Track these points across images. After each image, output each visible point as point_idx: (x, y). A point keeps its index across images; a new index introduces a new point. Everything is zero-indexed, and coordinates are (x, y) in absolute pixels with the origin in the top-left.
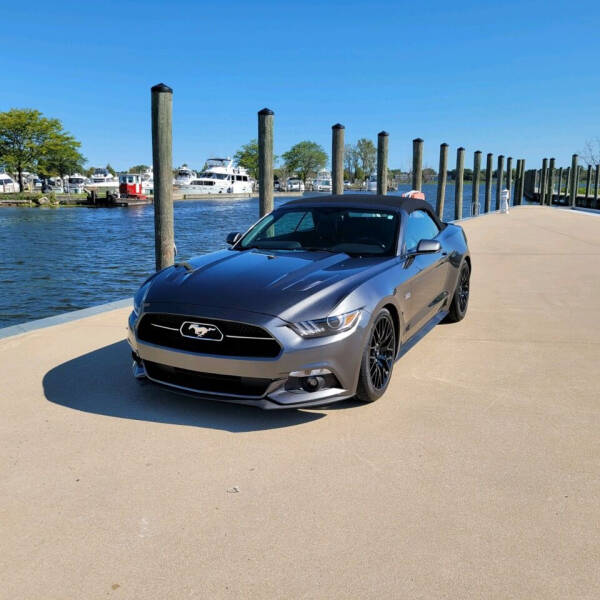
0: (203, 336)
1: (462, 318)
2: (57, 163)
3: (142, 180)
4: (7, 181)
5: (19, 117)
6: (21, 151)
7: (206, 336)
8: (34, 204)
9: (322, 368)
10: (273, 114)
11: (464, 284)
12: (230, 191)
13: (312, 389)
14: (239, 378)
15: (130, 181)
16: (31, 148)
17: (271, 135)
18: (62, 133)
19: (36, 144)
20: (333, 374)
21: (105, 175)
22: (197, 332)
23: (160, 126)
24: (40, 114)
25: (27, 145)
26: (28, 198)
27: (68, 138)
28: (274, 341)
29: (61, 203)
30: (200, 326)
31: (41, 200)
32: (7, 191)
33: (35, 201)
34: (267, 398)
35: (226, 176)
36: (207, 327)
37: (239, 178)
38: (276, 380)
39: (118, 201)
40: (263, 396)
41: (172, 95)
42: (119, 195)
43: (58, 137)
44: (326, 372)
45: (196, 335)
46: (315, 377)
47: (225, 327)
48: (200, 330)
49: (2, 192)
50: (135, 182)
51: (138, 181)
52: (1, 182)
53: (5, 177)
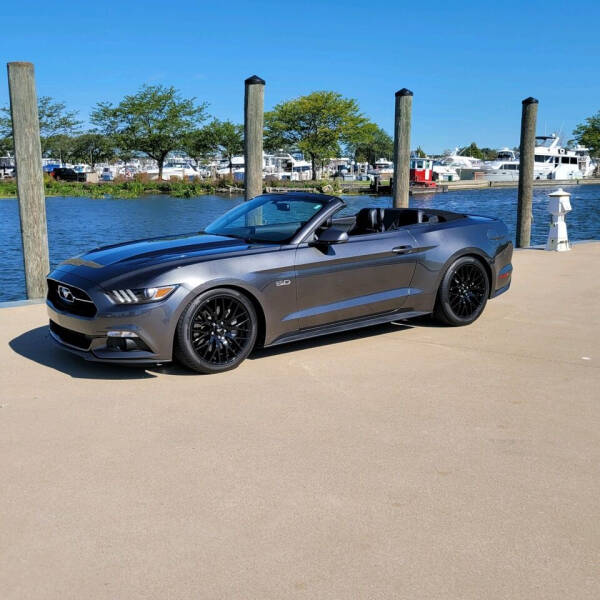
5: (316, 100)
6: (317, 136)
12: (551, 176)
15: (420, 167)
16: (326, 132)
18: (357, 114)
19: (331, 128)
20: (139, 338)
24: (338, 96)
25: (322, 130)
26: (313, 186)
27: (361, 121)
28: (92, 304)
29: (344, 192)
31: (325, 188)
32: (301, 179)
33: (320, 189)
35: (547, 157)
37: (565, 160)
38: (97, 337)
40: (89, 349)
41: (264, 87)
43: (352, 120)
46: (126, 338)
49: (297, 179)
50: (424, 167)
51: (428, 166)
52: (298, 169)
53: (303, 163)
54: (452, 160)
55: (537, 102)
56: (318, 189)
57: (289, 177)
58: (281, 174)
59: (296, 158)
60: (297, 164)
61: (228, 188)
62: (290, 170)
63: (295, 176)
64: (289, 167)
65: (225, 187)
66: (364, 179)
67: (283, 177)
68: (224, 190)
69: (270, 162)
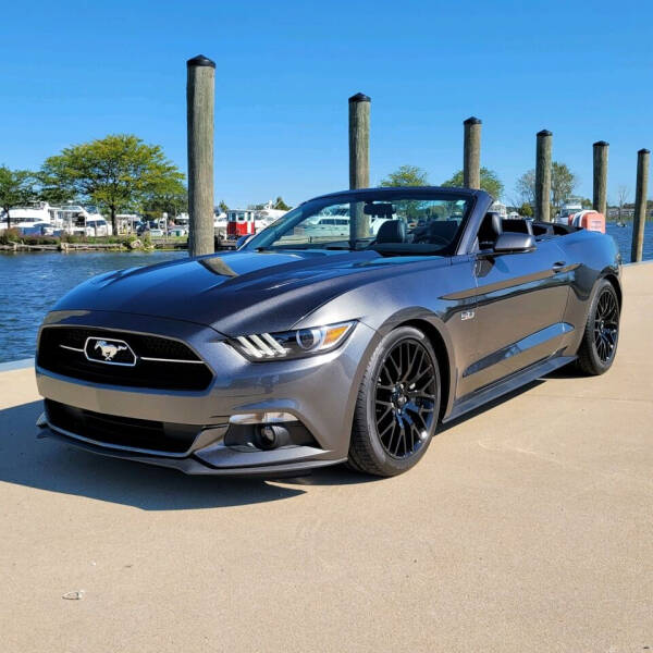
0: (113, 359)
1: (603, 371)
2: (161, 202)
3: (256, 218)
4: (100, 223)
5: (115, 144)
6: (116, 185)
7: (115, 359)
8: (126, 248)
9: (283, 410)
10: (369, 100)
11: (609, 318)
13: (266, 445)
14: (159, 424)
15: (241, 219)
16: (127, 181)
17: (366, 129)
18: (163, 162)
19: (133, 176)
20: (299, 422)
21: (218, 215)
22: (104, 354)
23: (197, 111)
24: (139, 141)
25: (123, 179)
26: (118, 242)
27: (169, 169)
28: (203, 366)
29: (157, 247)
30: (109, 343)
31: (134, 244)
32: (99, 235)
33: (127, 245)
34: (193, 456)
36: (116, 345)
38: (209, 427)
39: (224, 244)
40: (189, 452)
42: (226, 236)
43: (157, 167)
44: (288, 417)
45: (103, 358)
46: (270, 425)
47: (140, 345)
48: (109, 351)
49: (93, 235)
50: (246, 219)
51: (249, 219)
52: (92, 224)
53: (98, 217)
54: (267, 214)
55: (480, 122)
56: (125, 245)
57: (82, 232)
58: (72, 229)
59: (89, 212)
60: (90, 217)
61: (12, 245)
62: (83, 225)
63: (90, 232)
64: (80, 221)
65: (7, 243)
66: (174, 234)
67: (76, 233)
68: (6, 247)
69: (56, 216)
